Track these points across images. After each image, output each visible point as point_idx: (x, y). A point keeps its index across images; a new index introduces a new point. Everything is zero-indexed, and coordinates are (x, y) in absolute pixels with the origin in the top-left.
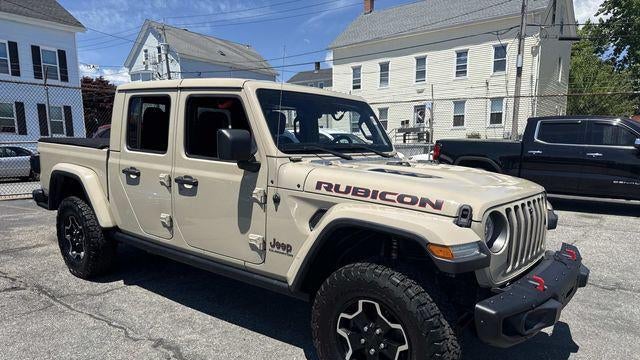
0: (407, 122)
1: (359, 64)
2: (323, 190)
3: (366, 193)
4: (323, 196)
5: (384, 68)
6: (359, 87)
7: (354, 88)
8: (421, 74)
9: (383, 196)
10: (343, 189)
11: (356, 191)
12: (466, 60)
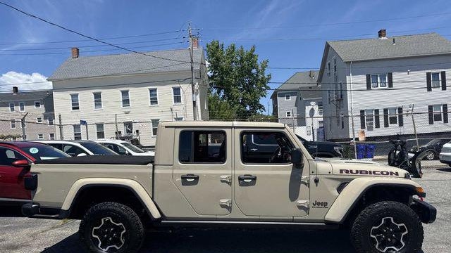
0: (120, 132)
1: (77, 92)
2: (344, 173)
3: (367, 172)
4: (345, 176)
5: (97, 96)
6: (78, 108)
7: (73, 108)
8: (126, 102)
9: (374, 172)
10: (354, 172)
11: (361, 172)
12: (156, 95)
